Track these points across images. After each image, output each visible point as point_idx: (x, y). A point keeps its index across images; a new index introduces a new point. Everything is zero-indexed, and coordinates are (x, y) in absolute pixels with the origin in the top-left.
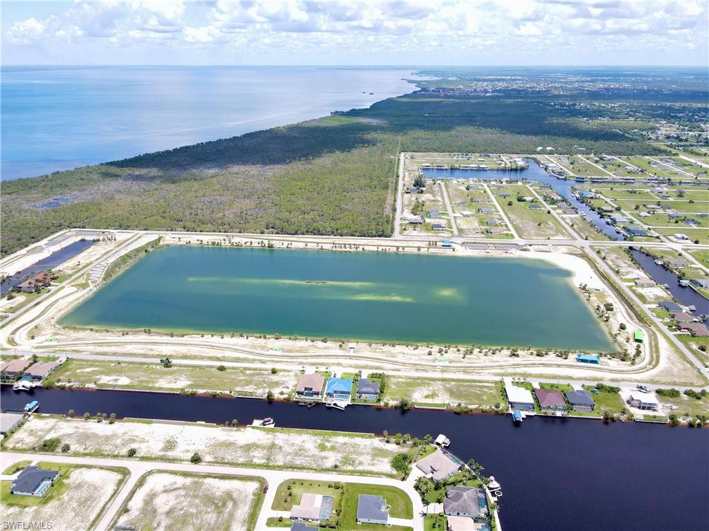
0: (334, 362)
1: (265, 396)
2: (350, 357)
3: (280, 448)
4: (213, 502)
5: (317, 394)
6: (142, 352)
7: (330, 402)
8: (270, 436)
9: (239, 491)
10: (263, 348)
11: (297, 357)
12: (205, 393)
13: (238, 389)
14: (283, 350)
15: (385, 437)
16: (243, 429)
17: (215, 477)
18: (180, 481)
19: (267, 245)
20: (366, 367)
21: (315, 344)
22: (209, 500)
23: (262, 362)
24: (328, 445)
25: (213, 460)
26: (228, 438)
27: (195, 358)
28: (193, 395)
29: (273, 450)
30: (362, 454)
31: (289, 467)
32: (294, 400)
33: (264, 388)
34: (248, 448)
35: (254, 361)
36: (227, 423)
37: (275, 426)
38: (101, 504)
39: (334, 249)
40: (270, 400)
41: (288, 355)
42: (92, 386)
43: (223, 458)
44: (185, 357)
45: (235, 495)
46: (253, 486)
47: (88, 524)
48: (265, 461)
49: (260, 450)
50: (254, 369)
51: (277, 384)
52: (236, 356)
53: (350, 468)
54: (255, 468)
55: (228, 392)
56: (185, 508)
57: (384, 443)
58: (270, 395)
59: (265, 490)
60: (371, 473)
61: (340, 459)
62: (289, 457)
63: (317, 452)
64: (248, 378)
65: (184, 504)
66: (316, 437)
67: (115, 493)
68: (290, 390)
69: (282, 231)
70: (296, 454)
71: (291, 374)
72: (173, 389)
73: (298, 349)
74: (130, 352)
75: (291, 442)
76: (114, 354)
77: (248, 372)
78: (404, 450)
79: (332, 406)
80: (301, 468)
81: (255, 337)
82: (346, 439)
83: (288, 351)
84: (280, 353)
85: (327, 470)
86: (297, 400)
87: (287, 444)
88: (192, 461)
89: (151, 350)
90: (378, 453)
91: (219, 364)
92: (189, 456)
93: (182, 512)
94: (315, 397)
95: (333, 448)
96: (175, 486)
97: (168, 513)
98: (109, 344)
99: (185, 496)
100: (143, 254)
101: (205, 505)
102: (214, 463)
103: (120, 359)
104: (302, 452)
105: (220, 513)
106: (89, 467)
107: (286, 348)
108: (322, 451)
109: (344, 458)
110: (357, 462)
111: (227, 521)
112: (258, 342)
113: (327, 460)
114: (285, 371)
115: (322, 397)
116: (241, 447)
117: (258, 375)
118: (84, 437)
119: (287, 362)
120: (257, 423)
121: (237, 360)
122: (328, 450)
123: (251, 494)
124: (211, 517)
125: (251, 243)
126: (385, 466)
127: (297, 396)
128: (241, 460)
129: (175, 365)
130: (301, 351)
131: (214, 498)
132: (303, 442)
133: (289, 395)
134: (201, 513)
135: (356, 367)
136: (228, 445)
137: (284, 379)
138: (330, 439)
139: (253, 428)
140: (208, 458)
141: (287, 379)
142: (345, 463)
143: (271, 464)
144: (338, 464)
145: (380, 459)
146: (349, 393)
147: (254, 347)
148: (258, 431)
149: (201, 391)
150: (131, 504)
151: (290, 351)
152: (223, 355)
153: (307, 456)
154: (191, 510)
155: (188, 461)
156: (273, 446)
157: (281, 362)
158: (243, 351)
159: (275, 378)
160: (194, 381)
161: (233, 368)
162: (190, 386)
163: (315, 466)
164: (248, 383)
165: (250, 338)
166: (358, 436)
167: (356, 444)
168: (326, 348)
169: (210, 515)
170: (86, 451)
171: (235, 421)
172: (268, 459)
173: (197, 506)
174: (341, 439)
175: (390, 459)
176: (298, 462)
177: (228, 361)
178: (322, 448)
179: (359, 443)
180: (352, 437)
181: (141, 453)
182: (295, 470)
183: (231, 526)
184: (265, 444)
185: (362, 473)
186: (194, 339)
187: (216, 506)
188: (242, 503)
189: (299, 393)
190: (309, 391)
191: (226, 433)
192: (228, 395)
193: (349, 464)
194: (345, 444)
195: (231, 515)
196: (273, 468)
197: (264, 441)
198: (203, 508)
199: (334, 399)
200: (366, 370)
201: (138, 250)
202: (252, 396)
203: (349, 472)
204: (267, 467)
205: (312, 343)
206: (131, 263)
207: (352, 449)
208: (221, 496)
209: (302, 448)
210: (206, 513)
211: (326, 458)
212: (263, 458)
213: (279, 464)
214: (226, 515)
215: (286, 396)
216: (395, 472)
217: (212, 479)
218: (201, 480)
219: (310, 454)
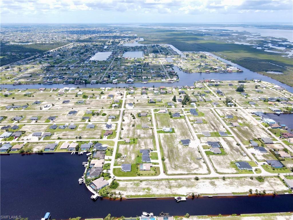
24: (147, 191)
25: (190, 180)
29: (169, 186)
30: (131, 188)
31: (159, 180)
32: (172, 216)
34: (180, 186)
37: (174, 198)
43: (187, 181)
45: (174, 169)
46: (169, 172)
48: (170, 181)
49: (174, 185)
53: (135, 182)
54: (172, 178)
57: (121, 193)
59: (164, 172)
60: (127, 181)
62: (161, 183)
63: (151, 187)
66: (152, 193)
78: (113, 191)
80: (155, 180)
82: (139, 194)
85: (144, 180)
87: (164, 189)
90: (124, 189)
92: (200, 180)
95: (144, 189)
96: (196, 170)
97: (191, 163)
99: (190, 168)
104: (156, 186)
110: (133, 184)
113: (145, 184)
115: (157, 219)
116: (183, 186)
120: (184, 199)
124: (177, 163)
126: (121, 184)
132: (158, 191)
138: (146, 193)
142: (138, 183)
144: (140, 183)
145: (123, 186)
167: (134, 192)
172: (169, 182)
173: (183, 165)
174: (141, 194)
175: (119, 187)
176: (157, 182)
178: (148, 189)
179: (133, 192)
180: (136, 195)
182: (157, 179)
185: (131, 180)
187: (178, 166)
188: (170, 167)
194: (139, 192)
195: (171, 164)
197: (175, 189)
203: (136, 181)
204: (168, 179)
207: (136, 189)
211: (145, 185)
213: (164, 181)
216: (118, 182)
217: (185, 173)
218: (189, 173)
219: (153, 186)
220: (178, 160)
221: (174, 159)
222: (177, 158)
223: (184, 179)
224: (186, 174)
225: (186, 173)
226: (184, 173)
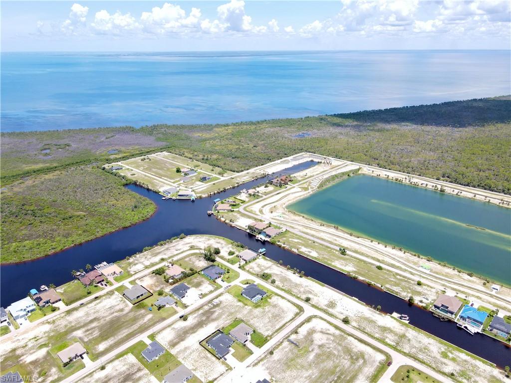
0: (474, 294)
1: (407, 299)
2: (492, 296)
3: (409, 340)
4: (350, 354)
5: (452, 313)
6: (329, 240)
7: (463, 324)
8: (403, 328)
9: (370, 355)
10: (415, 264)
11: (442, 279)
12: (363, 280)
13: (388, 286)
14: (431, 271)
15: (506, 371)
16: (383, 315)
17: (356, 338)
18: (332, 330)
19: (439, 189)
20: (504, 308)
21: (461, 275)
22: (348, 351)
23: (412, 273)
24: (450, 355)
25: (357, 327)
26: (371, 316)
27: (362, 254)
28: (355, 279)
29: (403, 339)
30: (480, 375)
31: (412, 357)
32: (430, 310)
33: (408, 292)
34: (384, 329)
35: (405, 271)
36: (373, 306)
37: (409, 323)
38: (284, 322)
39: (501, 205)
40: (410, 303)
41: (434, 275)
42: (295, 250)
43: (364, 328)
44: (356, 252)
45: (366, 357)
46: (380, 357)
47: (275, 330)
48: (395, 344)
49: (393, 334)
50: (404, 277)
51: (419, 294)
52: (392, 263)
54: (386, 345)
55: (380, 286)
56: (331, 349)
57: (504, 376)
58: (411, 299)
59: (389, 364)
61: (458, 370)
62: (414, 350)
63: (438, 356)
64: (397, 282)
65: (331, 345)
66: (441, 345)
67: (293, 319)
68: (429, 302)
69: (456, 181)
70: (421, 350)
71: (433, 290)
72: (342, 270)
73: (444, 274)
74: (322, 237)
75: (419, 340)
76: (313, 236)
77: (398, 277)
79: (463, 327)
80: (422, 362)
81: (410, 254)
82: (468, 358)
83: (434, 273)
84: (428, 272)
85: (444, 374)
86: (433, 311)
87: (415, 340)
88: (343, 321)
89: (336, 240)
90: (495, 381)
91: (378, 264)
92: (342, 317)
93: (329, 350)
94: (449, 315)
95: (454, 360)
96: (328, 332)
97: (320, 346)
98: (311, 228)
99: (333, 341)
100: (346, 177)
101: (344, 353)
102: (357, 328)
103: (316, 240)
104: (426, 351)
105: (353, 363)
106: (283, 297)
107: (434, 270)
108: (443, 357)
109: (462, 371)
111: (356, 371)
112: (412, 258)
113: (446, 367)
114: (428, 286)
115: (455, 318)
116: (379, 327)
117: (405, 281)
118: (284, 279)
119: (432, 280)
120: (395, 315)
121: (393, 266)
122: (449, 359)
123: (378, 362)
124: (346, 363)
125: (427, 185)
127: (433, 308)
128: (377, 335)
129: (348, 255)
130: (446, 276)
131: (351, 352)
132: (429, 344)
133: (427, 305)
134: (340, 356)
135: (495, 305)
136: (371, 322)
137: (426, 291)
138: (453, 352)
139: (392, 317)
140: (354, 324)
141: (429, 293)
142: (462, 376)
143: (399, 348)
144: (455, 373)
146: (481, 323)
147: (408, 261)
148: (395, 321)
149: (361, 278)
150: (300, 330)
151: (437, 273)
152: (383, 259)
153: (429, 356)
154: (334, 352)
155: (340, 319)
156: (403, 336)
157: (427, 279)
158: (399, 262)
159: (419, 288)
160: (358, 270)
161: (388, 270)
162: (355, 272)
163: (434, 366)
164: (397, 285)
165: (406, 254)
166: (480, 360)
167: (476, 366)
168: (470, 281)
169: (346, 361)
170: (283, 288)
171: (379, 307)
172: (397, 344)
173: (339, 351)
174: (463, 355)
176: (421, 356)
177: (385, 264)
178: (445, 355)
179: (479, 366)
180: (475, 359)
181: (313, 302)
182: (417, 361)
183: (358, 376)
184: (398, 333)
186: (365, 242)
187: (352, 357)
188: (370, 364)
189: (436, 306)
190: (445, 308)
191: (371, 313)
192: (379, 287)
193: (465, 378)
194: (465, 361)
195: (360, 369)
196: (400, 351)
197: (397, 330)
198: (342, 354)
199: (466, 322)
200: (503, 311)
201: (343, 174)
202: (397, 295)
204: (395, 349)
205: (458, 273)
206: (337, 181)
207: (471, 368)
208: (356, 352)
209: (427, 348)
210: (343, 358)
212: (393, 341)
213: (405, 351)
214: (356, 367)
215: (424, 305)
217: (353, 339)
218: (345, 336)
219: (432, 355)
220: (336, 367)
221: (342, 374)
222: (333, 373)
223: (366, 333)
224: (353, 337)
225: (350, 338)
226: (356, 340)
